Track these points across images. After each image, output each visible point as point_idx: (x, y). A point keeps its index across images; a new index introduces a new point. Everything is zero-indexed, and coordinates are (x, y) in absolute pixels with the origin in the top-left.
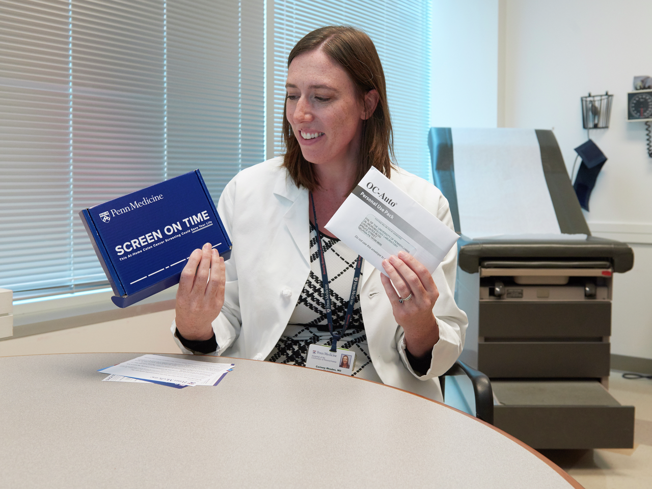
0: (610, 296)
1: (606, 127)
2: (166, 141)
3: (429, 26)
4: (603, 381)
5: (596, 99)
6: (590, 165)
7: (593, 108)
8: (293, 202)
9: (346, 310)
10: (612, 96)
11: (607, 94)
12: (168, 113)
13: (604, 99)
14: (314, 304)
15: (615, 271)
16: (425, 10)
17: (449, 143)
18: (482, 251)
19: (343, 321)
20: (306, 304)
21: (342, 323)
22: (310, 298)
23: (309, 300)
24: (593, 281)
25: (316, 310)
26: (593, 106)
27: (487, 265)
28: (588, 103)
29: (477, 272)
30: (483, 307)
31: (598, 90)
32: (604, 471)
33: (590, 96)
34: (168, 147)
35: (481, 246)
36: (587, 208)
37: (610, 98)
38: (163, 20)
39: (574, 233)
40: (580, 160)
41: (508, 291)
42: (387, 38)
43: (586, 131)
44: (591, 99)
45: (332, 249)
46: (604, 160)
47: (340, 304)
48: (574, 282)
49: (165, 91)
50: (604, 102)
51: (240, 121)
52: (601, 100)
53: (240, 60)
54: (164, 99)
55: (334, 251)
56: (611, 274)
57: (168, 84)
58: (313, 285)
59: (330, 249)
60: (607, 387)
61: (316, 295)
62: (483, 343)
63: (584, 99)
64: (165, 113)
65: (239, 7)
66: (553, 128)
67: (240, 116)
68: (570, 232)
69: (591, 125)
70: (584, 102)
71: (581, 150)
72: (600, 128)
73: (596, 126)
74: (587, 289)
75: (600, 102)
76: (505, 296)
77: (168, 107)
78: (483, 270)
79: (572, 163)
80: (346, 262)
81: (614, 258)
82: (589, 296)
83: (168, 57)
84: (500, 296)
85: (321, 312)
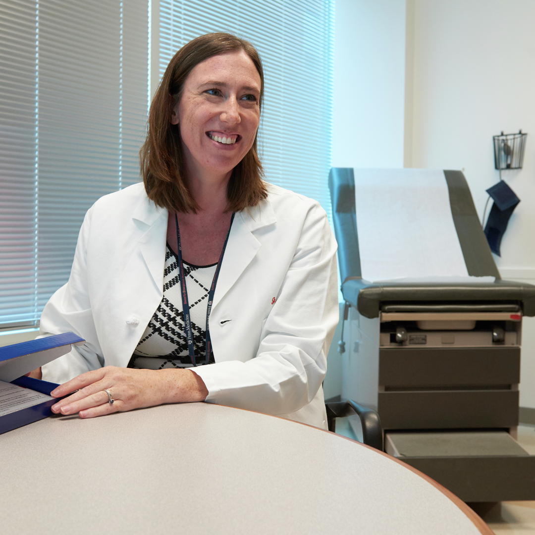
0: (519, 341)
1: (520, 168)
2: (37, 177)
3: (331, 61)
4: (512, 432)
5: (509, 137)
6: (503, 207)
7: (506, 147)
8: (150, 226)
9: (205, 340)
10: (525, 134)
11: (520, 133)
12: (40, 146)
13: (517, 138)
14: (169, 334)
15: (524, 315)
16: (326, 44)
17: (351, 184)
18: (382, 294)
19: (204, 352)
20: (160, 334)
21: (204, 354)
22: (164, 327)
23: (163, 329)
24: (501, 325)
25: (172, 341)
26: (506, 146)
27: (388, 309)
28: (500, 141)
29: (378, 316)
30: (383, 353)
31: (511, 129)
32: (511, 525)
33: (502, 134)
34: (40, 183)
35: (382, 289)
36: (498, 253)
37: (524, 137)
38: (35, 47)
39: (482, 275)
40: (491, 201)
41: (410, 337)
42: (284, 72)
43: (498, 172)
44: (504, 138)
45: (190, 275)
46: (517, 201)
47: (198, 334)
48: (481, 327)
49: (37, 123)
50: (518, 141)
51: (121, 157)
52: (514, 139)
53: (121, 92)
54: (36, 132)
55: (192, 277)
56: (520, 318)
57: (40, 116)
58: (167, 313)
59: (189, 275)
60: (515, 437)
61: (171, 324)
62: (383, 392)
63: (496, 138)
64: (37, 147)
65: (121, 35)
66: (463, 169)
67: (121, 152)
68: (477, 275)
69: (503, 165)
70: (496, 141)
71: (492, 192)
72: (513, 169)
73: (509, 167)
74: (495, 334)
75: (513, 141)
76: (408, 342)
77: (40, 140)
78: (384, 314)
79: (483, 205)
80: (204, 288)
81: (523, 301)
82: (497, 341)
83: (40, 86)
84: (401, 342)
85: (178, 343)
